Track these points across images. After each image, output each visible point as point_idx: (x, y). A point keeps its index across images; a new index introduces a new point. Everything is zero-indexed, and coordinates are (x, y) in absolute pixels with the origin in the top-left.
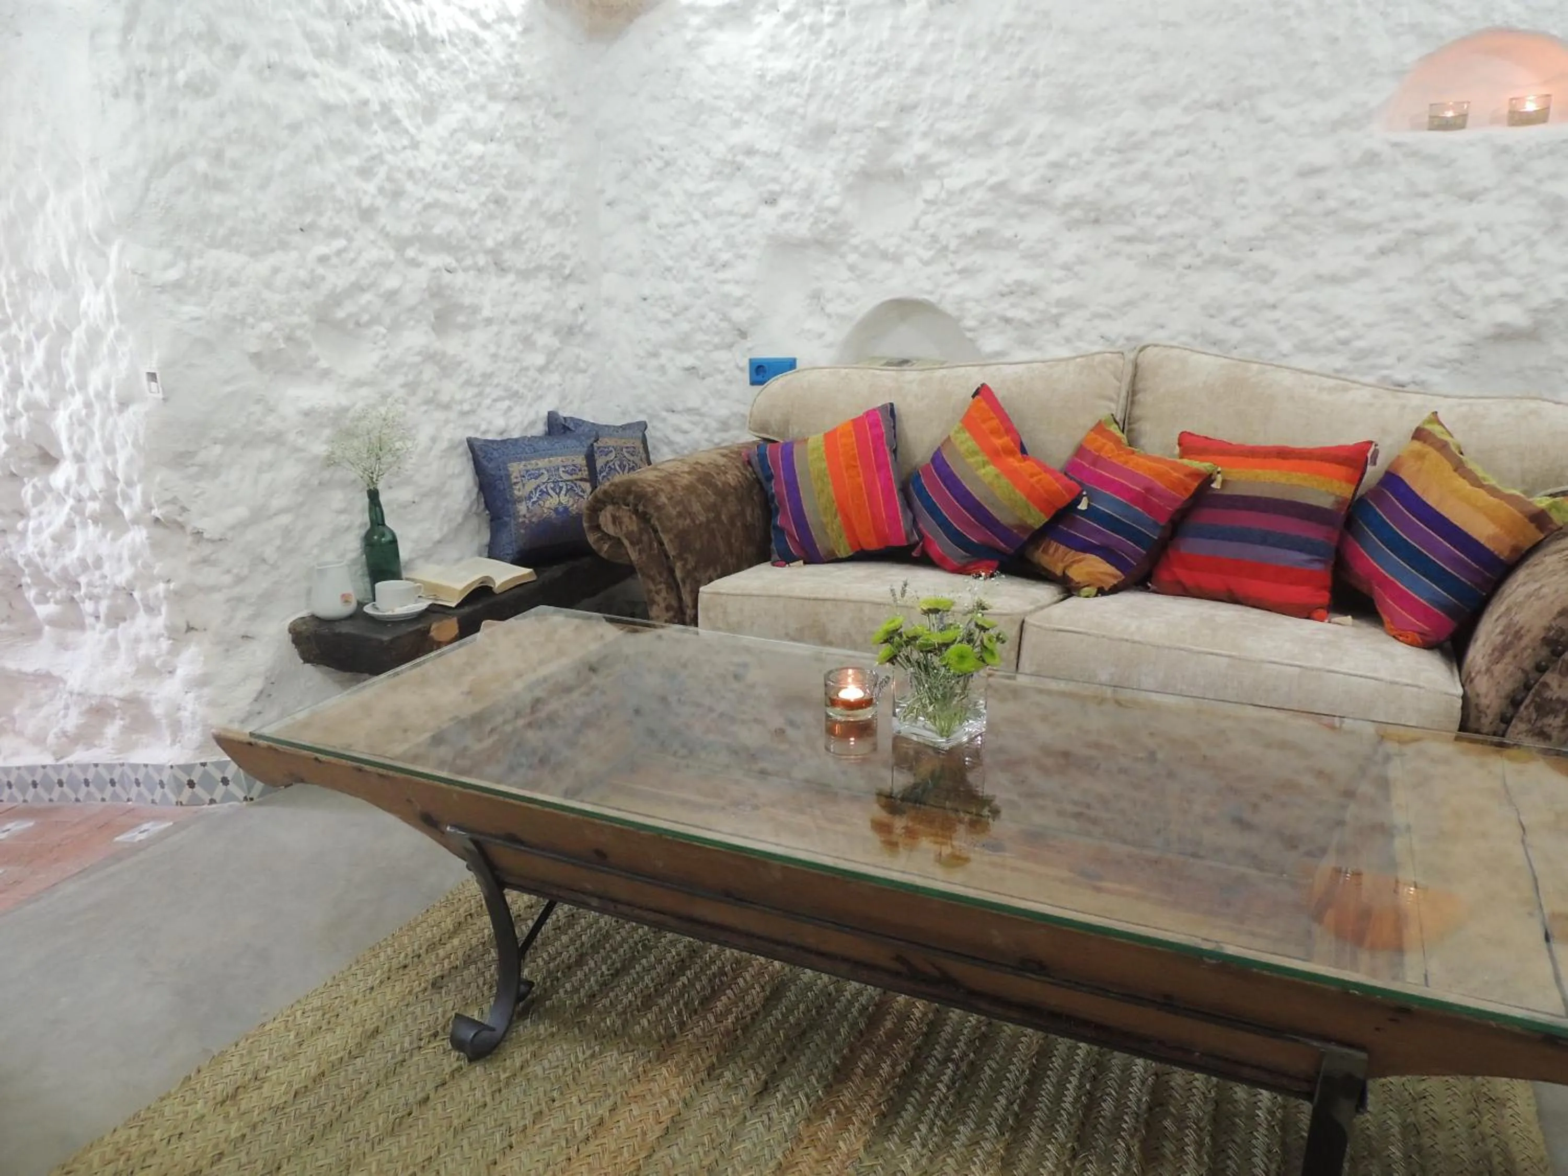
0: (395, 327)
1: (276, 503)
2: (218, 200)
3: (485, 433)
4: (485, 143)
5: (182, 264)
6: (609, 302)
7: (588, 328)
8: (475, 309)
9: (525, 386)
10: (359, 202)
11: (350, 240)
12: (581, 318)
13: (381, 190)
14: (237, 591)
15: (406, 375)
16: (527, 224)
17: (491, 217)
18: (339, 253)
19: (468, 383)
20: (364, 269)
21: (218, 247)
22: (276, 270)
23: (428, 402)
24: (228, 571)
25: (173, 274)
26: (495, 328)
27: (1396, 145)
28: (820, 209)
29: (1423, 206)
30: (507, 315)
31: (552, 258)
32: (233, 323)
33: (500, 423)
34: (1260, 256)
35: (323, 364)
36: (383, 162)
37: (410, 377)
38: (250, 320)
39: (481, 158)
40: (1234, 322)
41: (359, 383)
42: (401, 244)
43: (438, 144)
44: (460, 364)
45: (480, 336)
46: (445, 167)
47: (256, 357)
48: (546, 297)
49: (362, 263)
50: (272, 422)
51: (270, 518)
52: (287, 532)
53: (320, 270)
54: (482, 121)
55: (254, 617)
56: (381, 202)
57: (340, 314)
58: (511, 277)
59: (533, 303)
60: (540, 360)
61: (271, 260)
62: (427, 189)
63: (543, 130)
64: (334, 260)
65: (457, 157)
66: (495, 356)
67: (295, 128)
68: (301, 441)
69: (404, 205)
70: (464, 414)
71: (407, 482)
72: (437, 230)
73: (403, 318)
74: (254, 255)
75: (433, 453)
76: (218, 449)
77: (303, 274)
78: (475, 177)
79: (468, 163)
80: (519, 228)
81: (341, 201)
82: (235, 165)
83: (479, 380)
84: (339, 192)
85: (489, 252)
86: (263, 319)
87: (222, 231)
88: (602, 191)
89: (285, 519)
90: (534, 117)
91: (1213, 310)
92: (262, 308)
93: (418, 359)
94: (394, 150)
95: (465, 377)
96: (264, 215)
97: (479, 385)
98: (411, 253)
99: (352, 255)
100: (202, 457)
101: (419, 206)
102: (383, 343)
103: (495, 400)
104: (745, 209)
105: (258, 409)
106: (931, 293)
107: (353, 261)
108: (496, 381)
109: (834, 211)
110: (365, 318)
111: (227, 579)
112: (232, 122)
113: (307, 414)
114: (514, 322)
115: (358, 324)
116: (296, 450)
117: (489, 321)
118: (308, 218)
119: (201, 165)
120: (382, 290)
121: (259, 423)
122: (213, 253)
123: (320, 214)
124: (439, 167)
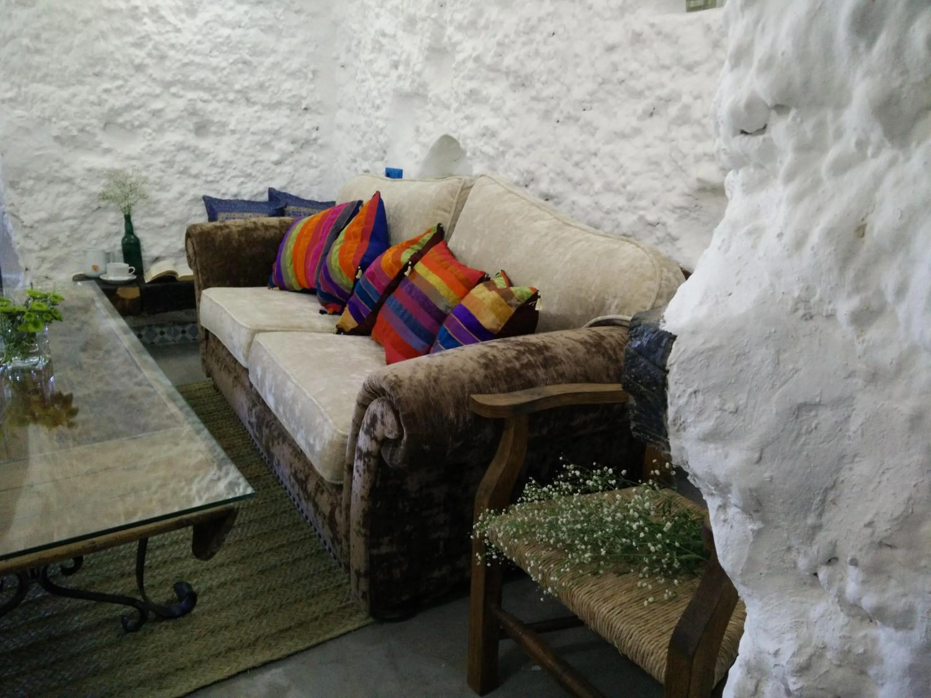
0: (160, 130)
1: (66, 214)
2: (37, 59)
3: (224, 194)
4: (233, 28)
5: (15, 90)
6: (339, 127)
7: (319, 142)
8: (224, 125)
9: (259, 171)
10: (132, 62)
11: (126, 81)
12: (314, 135)
13: (149, 55)
14: (43, 254)
15: (165, 156)
16: (269, 77)
17: (240, 72)
18: (119, 88)
19: (213, 165)
20: (134, 97)
21: (38, 82)
22: (74, 95)
23: (181, 173)
24: (37, 243)
25: (9, 95)
26: (237, 136)
27: (652, 25)
28: (413, 73)
29: (665, 76)
30: (248, 129)
31: (289, 98)
32: (44, 121)
33: (234, 190)
34: (588, 115)
35: (106, 145)
36: (150, 39)
37: (168, 158)
38: (54, 119)
39: (228, 37)
40: (577, 164)
41: (129, 158)
42: (167, 85)
43: (195, 30)
44: (208, 154)
45: (227, 140)
46: (199, 42)
47: (57, 138)
48: (285, 120)
49: (134, 94)
50: (66, 173)
51: (63, 220)
52: (74, 230)
53: (105, 96)
54: (230, 16)
55: (52, 269)
56: (148, 61)
57: (120, 120)
58: (256, 108)
59: (272, 124)
60: (275, 157)
61: (72, 90)
62: (186, 55)
63: (283, 21)
64: (115, 92)
65: (210, 37)
66: (235, 152)
67: (86, 22)
68: (84, 184)
69: (168, 63)
70: (207, 182)
71: (160, 214)
72: (192, 78)
73: (166, 125)
74: (60, 87)
75: (180, 201)
76: (31, 182)
77: (92, 98)
78: (225, 48)
79: (219, 40)
80: (262, 79)
81: (118, 60)
82: (47, 41)
83: (222, 164)
84: (118, 56)
85: (239, 92)
86: (63, 119)
87: (39, 75)
88: (337, 58)
89: (72, 222)
90: (275, 13)
91: (567, 154)
92: (62, 114)
93: (173, 148)
94: (160, 33)
95: (210, 162)
96: (66, 67)
97: (222, 167)
98: (173, 90)
99: (127, 89)
100: (22, 184)
101: (178, 64)
102: (149, 138)
103: (235, 177)
104: (384, 71)
105: (56, 166)
106: (455, 132)
107: (127, 93)
108: (234, 166)
109: (419, 74)
110: (137, 123)
111: (37, 248)
112: (45, 20)
113: (90, 170)
114: (253, 133)
115: (132, 125)
116: (81, 188)
117: (233, 132)
118: (98, 69)
119: (25, 41)
120: (149, 109)
121: (57, 171)
122: (35, 85)
123: (106, 67)
124: (194, 43)
